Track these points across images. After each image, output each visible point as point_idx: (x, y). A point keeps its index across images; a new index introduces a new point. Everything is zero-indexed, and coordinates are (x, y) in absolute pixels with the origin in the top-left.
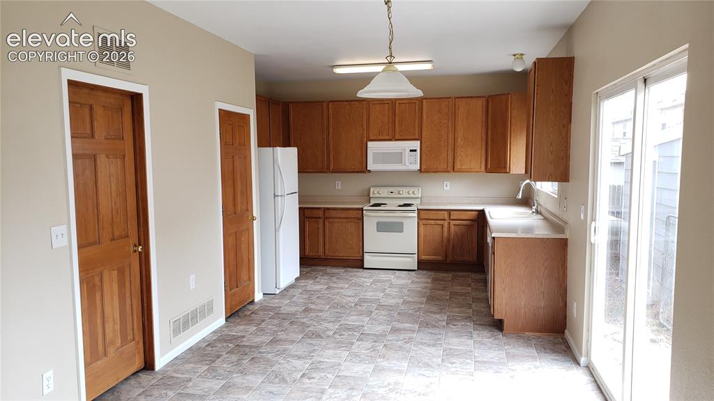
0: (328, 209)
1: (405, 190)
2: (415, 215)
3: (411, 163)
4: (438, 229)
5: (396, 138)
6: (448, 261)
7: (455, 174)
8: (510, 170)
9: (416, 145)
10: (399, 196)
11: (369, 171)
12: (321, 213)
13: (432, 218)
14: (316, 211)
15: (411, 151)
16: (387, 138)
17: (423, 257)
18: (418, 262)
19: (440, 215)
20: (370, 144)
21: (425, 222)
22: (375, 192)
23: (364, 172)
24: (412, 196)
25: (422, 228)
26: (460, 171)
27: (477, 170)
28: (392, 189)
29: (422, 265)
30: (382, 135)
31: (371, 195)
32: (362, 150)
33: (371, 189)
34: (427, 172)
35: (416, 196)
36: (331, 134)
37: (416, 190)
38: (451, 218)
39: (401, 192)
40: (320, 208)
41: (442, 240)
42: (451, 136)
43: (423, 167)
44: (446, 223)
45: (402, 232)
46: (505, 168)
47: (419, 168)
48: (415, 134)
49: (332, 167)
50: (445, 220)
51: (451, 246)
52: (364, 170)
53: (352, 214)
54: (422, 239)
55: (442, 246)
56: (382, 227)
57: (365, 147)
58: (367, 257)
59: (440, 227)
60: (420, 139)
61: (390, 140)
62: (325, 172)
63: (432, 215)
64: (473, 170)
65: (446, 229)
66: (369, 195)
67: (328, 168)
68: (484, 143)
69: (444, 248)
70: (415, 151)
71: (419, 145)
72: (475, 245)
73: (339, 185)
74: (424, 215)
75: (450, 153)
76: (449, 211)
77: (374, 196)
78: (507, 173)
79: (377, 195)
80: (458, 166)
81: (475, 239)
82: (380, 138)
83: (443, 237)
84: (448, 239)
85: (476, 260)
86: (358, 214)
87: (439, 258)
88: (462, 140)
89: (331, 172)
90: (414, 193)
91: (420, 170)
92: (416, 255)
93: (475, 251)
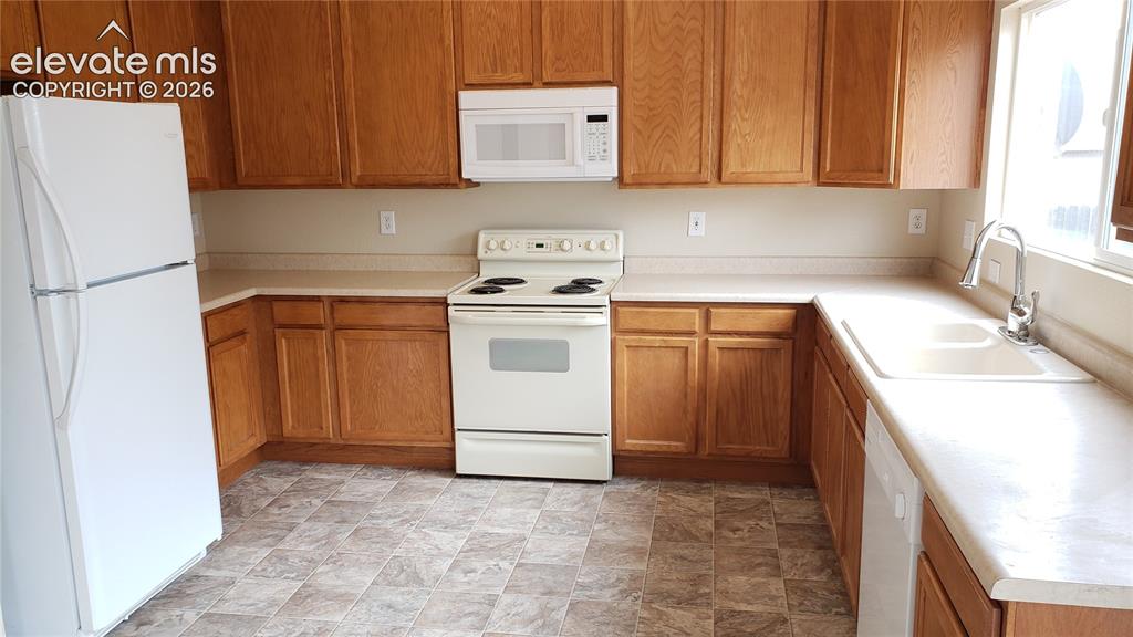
0: (343, 300)
1: (578, 237)
2: (604, 319)
3: (592, 159)
4: (672, 361)
5: (546, 80)
6: (704, 452)
7: (721, 190)
8: (897, 176)
9: (605, 99)
10: (560, 256)
11: (470, 183)
12: (321, 314)
13: (652, 326)
14: (306, 308)
15: (591, 119)
16: (519, 78)
17: (631, 443)
18: (614, 457)
19: (680, 319)
20: (467, 98)
21: (633, 339)
22: (493, 245)
23: (455, 186)
24: (599, 255)
25: (625, 357)
26: (738, 182)
27: (792, 177)
28: (540, 237)
29: (625, 465)
30: (504, 70)
31: (481, 254)
32: (443, 118)
33: (482, 238)
34: (640, 185)
35: (609, 256)
36: (349, 69)
37: (607, 237)
38: (713, 327)
39: (567, 245)
40: (318, 299)
41: (686, 395)
42: (711, 72)
43: (630, 170)
44: (695, 344)
45: (566, 370)
46: (882, 170)
47: (616, 174)
48: (601, 68)
49: (357, 170)
50: (691, 333)
51: (710, 412)
52: (452, 179)
53: (412, 316)
54: (624, 389)
55: (685, 412)
56: (506, 355)
57: (451, 109)
58: (464, 444)
59: (679, 354)
60: (617, 80)
61: (528, 85)
62: (339, 186)
63: (652, 319)
64: (780, 177)
65: (695, 361)
66: (475, 254)
67: (346, 174)
68: (812, 94)
69: (691, 418)
70: (604, 118)
71: (615, 102)
72: (783, 410)
73: (390, 223)
74: (629, 318)
75: (711, 127)
76: (707, 308)
77: (490, 255)
78: (887, 185)
79: (499, 254)
80: (732, 166)
81: (784, 392)
82: (499, 77)
83: (686, 383)
84: (703, 390)
85: (785, 453)
86: (430, 316)
87: (676, 445)
88: (744, 83)
89: (358, 186)
90: (602, 246)
91: (620, 180)
92: (608, 439)
93: (784, 427)
